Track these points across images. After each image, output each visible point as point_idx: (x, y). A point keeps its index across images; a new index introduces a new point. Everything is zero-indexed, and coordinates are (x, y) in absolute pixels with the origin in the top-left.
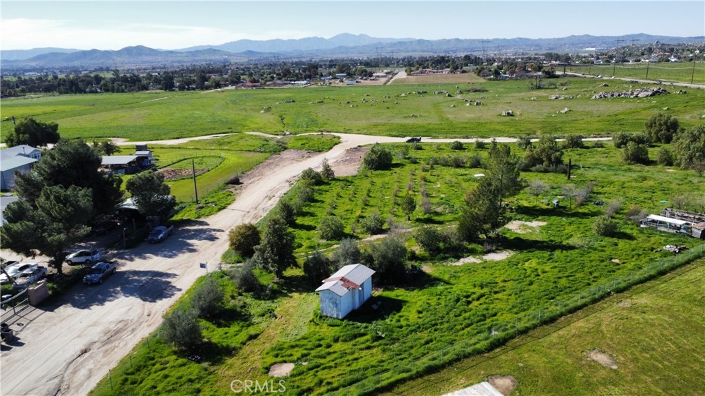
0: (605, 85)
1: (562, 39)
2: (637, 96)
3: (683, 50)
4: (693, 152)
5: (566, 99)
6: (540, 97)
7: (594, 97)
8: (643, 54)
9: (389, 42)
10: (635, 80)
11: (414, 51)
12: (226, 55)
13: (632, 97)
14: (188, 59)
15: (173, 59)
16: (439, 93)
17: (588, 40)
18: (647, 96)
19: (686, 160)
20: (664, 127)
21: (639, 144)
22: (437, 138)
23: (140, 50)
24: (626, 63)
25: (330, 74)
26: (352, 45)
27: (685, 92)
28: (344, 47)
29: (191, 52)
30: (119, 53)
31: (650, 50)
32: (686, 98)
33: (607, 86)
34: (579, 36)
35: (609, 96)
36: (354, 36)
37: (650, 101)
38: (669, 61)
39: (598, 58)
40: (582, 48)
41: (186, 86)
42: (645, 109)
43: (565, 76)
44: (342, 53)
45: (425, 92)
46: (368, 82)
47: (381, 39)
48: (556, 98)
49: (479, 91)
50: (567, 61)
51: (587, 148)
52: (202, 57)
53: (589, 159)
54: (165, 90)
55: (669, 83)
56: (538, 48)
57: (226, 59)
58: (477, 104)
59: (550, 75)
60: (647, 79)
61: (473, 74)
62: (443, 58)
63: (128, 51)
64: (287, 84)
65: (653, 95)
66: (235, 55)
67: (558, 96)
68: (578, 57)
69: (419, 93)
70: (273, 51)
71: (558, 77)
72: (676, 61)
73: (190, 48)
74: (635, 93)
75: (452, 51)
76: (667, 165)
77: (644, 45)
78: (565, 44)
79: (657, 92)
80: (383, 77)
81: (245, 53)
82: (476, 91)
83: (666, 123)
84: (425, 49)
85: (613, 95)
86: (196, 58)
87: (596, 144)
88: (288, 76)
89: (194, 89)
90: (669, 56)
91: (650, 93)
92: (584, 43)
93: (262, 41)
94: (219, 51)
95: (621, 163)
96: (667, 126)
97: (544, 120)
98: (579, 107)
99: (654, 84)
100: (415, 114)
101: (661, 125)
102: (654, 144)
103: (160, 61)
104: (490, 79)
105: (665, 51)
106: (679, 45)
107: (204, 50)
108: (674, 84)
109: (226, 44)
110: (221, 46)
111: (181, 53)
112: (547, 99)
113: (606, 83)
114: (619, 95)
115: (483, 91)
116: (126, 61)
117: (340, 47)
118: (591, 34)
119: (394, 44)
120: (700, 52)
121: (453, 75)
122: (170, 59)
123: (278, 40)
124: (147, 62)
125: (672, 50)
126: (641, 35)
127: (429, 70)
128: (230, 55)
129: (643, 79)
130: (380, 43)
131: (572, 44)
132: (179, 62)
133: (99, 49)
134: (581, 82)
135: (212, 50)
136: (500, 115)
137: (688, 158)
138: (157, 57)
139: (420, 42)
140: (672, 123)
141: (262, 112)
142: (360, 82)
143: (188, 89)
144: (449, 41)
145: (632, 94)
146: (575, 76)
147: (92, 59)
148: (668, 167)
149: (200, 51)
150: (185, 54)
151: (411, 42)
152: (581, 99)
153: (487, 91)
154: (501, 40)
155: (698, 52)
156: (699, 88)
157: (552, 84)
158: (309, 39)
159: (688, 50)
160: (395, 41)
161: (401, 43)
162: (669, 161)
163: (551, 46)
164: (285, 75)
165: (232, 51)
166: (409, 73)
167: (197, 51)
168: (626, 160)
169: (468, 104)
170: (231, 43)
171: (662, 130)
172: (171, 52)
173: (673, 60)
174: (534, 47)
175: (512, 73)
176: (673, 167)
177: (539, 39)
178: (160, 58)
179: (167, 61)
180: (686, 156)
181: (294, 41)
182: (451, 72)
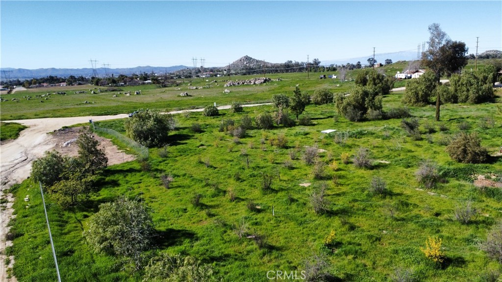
7: (226, 86)
13: (252, 84)
34: (144, 67)
35: (236, 84)
45: (65, 93)
49: (116, 90)
58: (137, 94)
79: (266, 80)
82: (113, 90)
84: (26, 76)
85: (239, 83)
91: (263, 81)
114: (243, 83)
127: (46, 84)
136: (180, 96)
145: (250, 82)
169: (128, 95)
182: (69, 84)
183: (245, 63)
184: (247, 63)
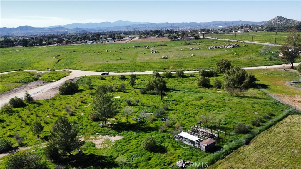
0: (216, 43)
1: (209, 23)
2: (226, 48)
3: (255, 27)
4: (230, 82)
5: (196, 49)
6: (186, 49)
7: (208, 49)
8: (239, 29)
9: (138, 24)
10: (230, 40)
11: (149, 28)
12: (66, 30)
13: (224, 48)
14: (48, 32)
15: (42, 32)
16: (144, 47)
17: (220, 23)
18: (231, 48)
19: (226, 86)
20: (224, 66)
21: (205, 77)
22: (119, 72)
23: (26, 28)
24: (231, 33)
25: (105, 38)
26: (123, 25)
27: (247, 46)
28: (119, 26)
29: (50, 28)
30: (17, 29)
31: (242, 27)
32: (247, 48)
33: (217, 43)
34: (216, 22)
35: (214, 48)
36: (124, 21)
37: (231, 51)
38: (248, 31)
39: (221, 31)
40: (217, 26)
41: (33, 44)
42: (227, 54)
43: (203, 38)
44: (118, 29)
45: (139, 46)
46: (120, 42)
47: (135, 23)
48: (192, 49)
49: (163, 46)
50: (208, 32)
51: (186, 77)
52: (56, 31)
53: (182, 85)
54: (23, 46)
55: (243, 42)
56: (200, 26)
57: (67, 31)
58: (156, 52)
59: (197, 38)
60: (235, 40)
61: (166, 38)
62: (157, 31)
63: (21, 28)
64: (82, 43)
65: (233, 47)
66: (71, 30)
67: (193, 48)
68: (214, 30)
69: (136, 47)
70: (88, 28)
71: (200, 39)
72: (251, 32)
73: (51, 27)
74: (226, 47)
75: (165, 28)
76: (218, 88)
77: (240, 25)
78: (211, 25)
79: (235, 46)
80: (128, 39)
81: (75, 29)
82: (162, 46)
83: (224, 64)
84: (154, 27)
85: (216, 48)
86: (53, 31)
87: (191, 75)
88: (85, 39)
89: (37, 46)
90: (249, 30)
91: (232, 46)
92: (218, 25)
93: (83, 24)
94: (63, 28)
95: (196, 87)
96: (225, 65)
97: (179, 61)
98: (199, 53)
99: (237, 42)
100: (122, 58)
101: (222, 65)
102: (219, 74)
103: (35, 33)
104: (172, 40)
105: (248, 27)
106: (253, 25)
107: (57, 28)
108: (245, 42)
109: (67, 25)
110: (65, 26)
111: (46, 29)
112: (188, 49)
113: (217, 42)
114: (219, 48)
115: (165, 46)
116: (20, 32)
117: (118, 26)
118: (221, 21)
119: (141, 25)
120: (261, 28)
121: (158, 38)
122: (41, 31)
123: (91, 23)
124: (30, 33)
125: (250, 27)
126: (240, 21)
127: (149, 36)
128: (68, 29)
129: (234, 40)
130: (135, 24)
131: (213, 25)
132: (44, 33)
133: (7, 27)
134: (208, 41)
135: (60, 28)
136: (161, 58)
137: (227, 85)
138: (35, 31)
139: (152, 24)
140: (227, 64)
141: (55, 57)
142: (116, 42)
143: (34, 46)
144: (164, 23)
145: (224, 47)
146: (208, 38)
147: (4, 32)
148: (218, 89)
149: (55, 28)
150: (48, 29)
151: (148, 24)
152: (203, 49)
153: (167, 46)
154: (185, 23)
155: (260, 28)
156: (254, 44)
157: (194, 42)
158: (104, 22)
159: (257, 27)
160: (141, 24)
161: (144, 24)
162: (219, 86)
163: (205, 26)
164: (84, 39)
165: (69, 28)
166: (140, 37)
167: (53, 28)
168: (199, 85)
169: (151, 53)
170: (70, 24)
171: (223, 68)
172: (41, 29)
173: (250, 31)
174: (198, 26)
175: (182, 37)
176: (220, 89)
177: (201, 23)
178: (36, 31)
179: (39, 32)
180: (226, 84)
181: (98, 23)
182: (158, 37)
183: (277, 21)
184: (279, 21)
